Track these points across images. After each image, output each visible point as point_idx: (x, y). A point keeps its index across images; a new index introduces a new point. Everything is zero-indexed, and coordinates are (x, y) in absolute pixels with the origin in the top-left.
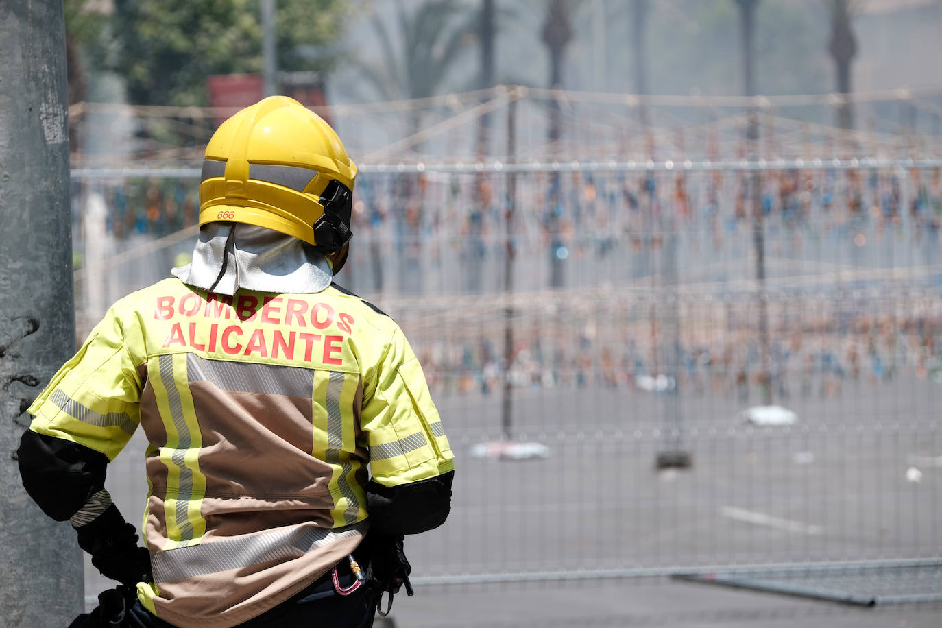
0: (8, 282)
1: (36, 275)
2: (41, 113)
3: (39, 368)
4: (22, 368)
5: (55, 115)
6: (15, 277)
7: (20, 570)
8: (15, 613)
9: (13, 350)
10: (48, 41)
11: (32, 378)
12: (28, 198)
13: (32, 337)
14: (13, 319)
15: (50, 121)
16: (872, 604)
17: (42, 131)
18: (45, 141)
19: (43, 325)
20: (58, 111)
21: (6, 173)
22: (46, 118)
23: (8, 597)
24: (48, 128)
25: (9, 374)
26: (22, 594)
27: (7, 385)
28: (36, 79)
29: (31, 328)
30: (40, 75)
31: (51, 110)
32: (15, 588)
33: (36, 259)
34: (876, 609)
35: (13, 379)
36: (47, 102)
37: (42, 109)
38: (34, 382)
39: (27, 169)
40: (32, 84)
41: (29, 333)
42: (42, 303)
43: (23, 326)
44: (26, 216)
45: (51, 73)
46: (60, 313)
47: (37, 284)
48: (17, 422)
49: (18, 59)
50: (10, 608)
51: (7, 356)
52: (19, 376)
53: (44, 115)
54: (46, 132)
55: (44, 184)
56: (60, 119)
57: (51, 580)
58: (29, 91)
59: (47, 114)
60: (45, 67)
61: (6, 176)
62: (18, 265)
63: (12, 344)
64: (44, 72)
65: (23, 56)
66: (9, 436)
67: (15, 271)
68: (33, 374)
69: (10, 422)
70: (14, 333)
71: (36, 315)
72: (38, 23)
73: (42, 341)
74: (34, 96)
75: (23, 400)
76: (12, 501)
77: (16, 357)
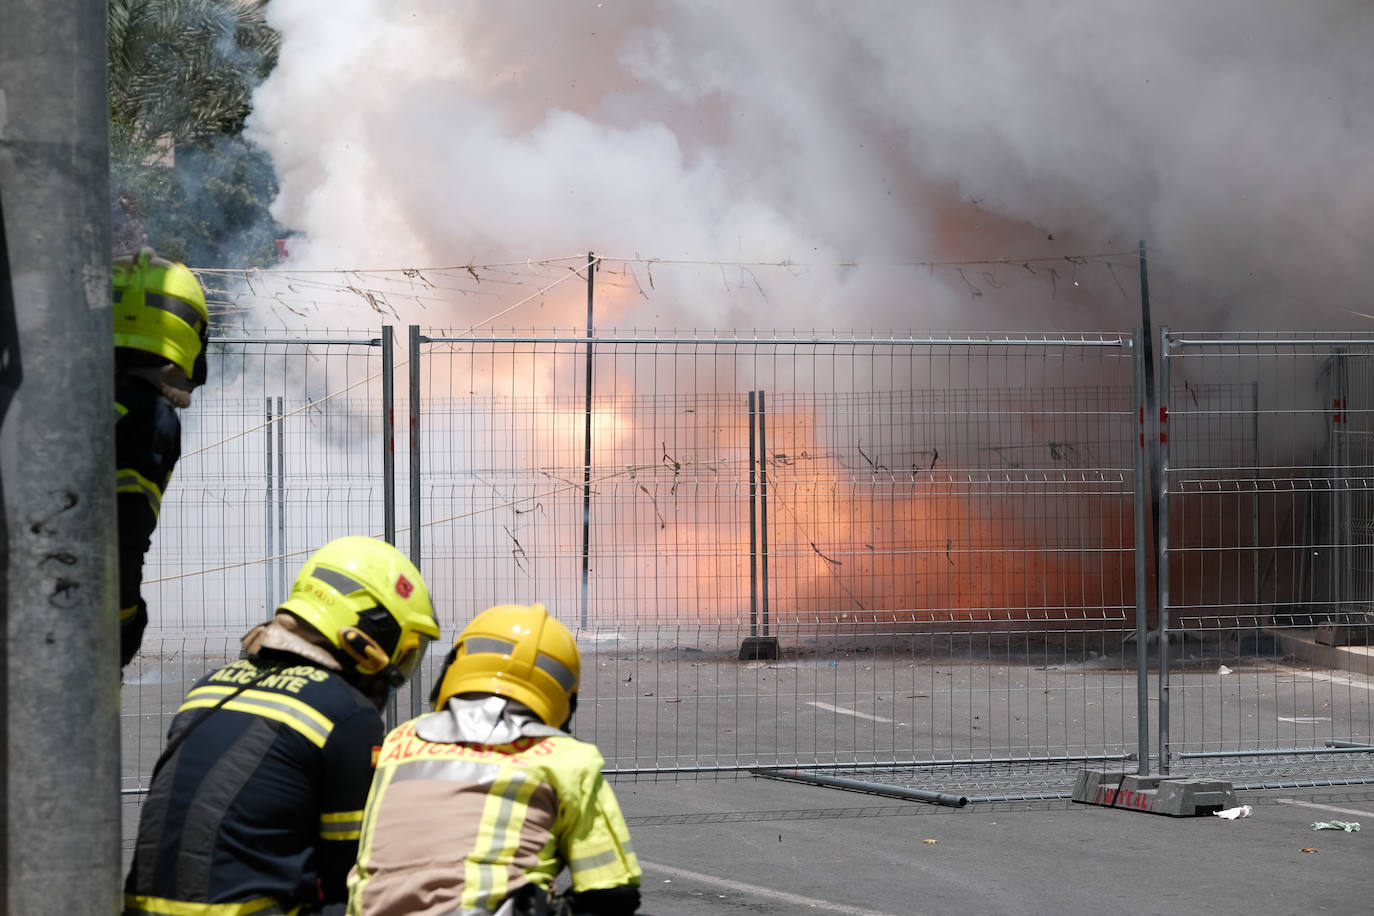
0: (45, 454)
1: (75, 447)
2: (83, 275)
3: (77, 545)
4: (60, 545)
5: (99, 277)
6: (53, 448)
7: (53, 760)
8: (46, 806)
9: (50, 526)
10: (93, 199)
11: (69, 556)
12: (68, 365)
13: (70, 513)
14: (50, 493)
15: (93, 283)
16: (963, 802)
17: (84, 294)
18: (86, 303)
19: (82, 498)
20: (102, 272)
21: (45, 338)
22: (90, 281)
23: (40, 788)
24: (92, 291)
25: (43, 551)
26: (55, 784)
27: (41, 564)
28: (79, 239)
29: (69, 503)
30: (83, 235)
31: (94, 273)
32: (47, 778)
33: (76, 429)
34: (968, 807)
35: (49, 557)
36: (90, 263)
37: (85, 271)
38: (70, 560)
39: (68, 335)
40: (75, 245)
41: (67, 508)
42: (82, 477)
43: (60, 501)
44: (66, 383)
45: (95, 234)
46: (100, 488)
47: (76, 456)
48: (52, 603)
49: (61, 218)
50: (40, 800)
51: (44, 533)
52: (55, 553)
53: (87, 278)
54: (89, 296)
55: (85, 351)
56: (104, 282)
57: (87, 771)
58: (71, 252)
59: (91, 276)
60: (89, 227)
61: (45, 341)
62: (56, 436)
63: (48, 519)
64: (87, 232)
65: (66, 215)
66: (43, 616)
67: (53, 442)
68: (70, 552)
69: (45, 602)
70: (51, 508)
71: (75, 488)
72: (82, 180)
73: (81, 517)
74: (76, 257)
75: (59, 579)
76: (46, 686)
77: (52, 533)
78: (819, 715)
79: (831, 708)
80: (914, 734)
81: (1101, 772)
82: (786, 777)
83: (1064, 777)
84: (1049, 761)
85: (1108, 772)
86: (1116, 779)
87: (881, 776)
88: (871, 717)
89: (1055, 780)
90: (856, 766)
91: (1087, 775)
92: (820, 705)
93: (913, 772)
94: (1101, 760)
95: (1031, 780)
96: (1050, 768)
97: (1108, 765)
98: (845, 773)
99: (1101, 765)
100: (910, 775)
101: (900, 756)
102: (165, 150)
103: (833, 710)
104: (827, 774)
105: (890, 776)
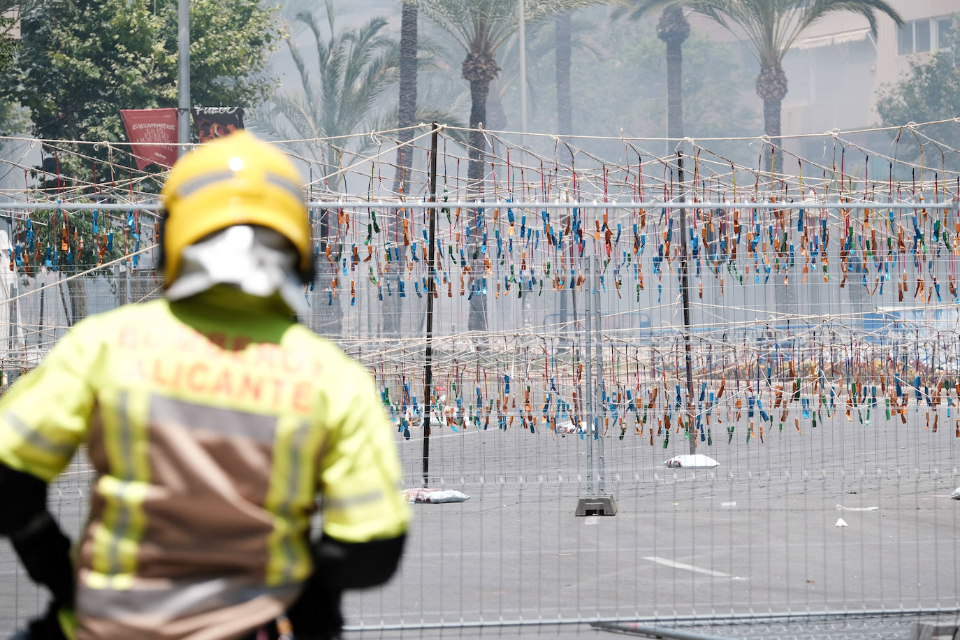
78: (657, 570)
79: (669, 563)
80: (751, 588)
81: (934, 624)
82: (625, 630)
83: (896, 630)
84: (883, 614)
85: (941, 624)
86: (950, 631)
87: (718, 630)
88: (709, 572)
89: (889, 633)
90: (696, 619)
91: (920, 629)
92: (660, 560)
93: (749, 624)
94: (933, 613)
95: (864, 632)
96: (885, 620)
97: (941, 617)
98: (681, 626)
99: (931, 617)
100: (747, 627)
101: (737, 609)
102: (12, 21)
103: (672, 566)
104: (665, 627)
105: (729, 628)
